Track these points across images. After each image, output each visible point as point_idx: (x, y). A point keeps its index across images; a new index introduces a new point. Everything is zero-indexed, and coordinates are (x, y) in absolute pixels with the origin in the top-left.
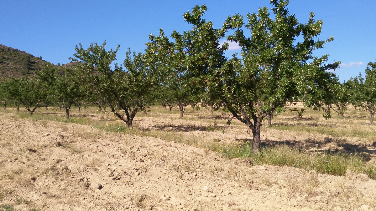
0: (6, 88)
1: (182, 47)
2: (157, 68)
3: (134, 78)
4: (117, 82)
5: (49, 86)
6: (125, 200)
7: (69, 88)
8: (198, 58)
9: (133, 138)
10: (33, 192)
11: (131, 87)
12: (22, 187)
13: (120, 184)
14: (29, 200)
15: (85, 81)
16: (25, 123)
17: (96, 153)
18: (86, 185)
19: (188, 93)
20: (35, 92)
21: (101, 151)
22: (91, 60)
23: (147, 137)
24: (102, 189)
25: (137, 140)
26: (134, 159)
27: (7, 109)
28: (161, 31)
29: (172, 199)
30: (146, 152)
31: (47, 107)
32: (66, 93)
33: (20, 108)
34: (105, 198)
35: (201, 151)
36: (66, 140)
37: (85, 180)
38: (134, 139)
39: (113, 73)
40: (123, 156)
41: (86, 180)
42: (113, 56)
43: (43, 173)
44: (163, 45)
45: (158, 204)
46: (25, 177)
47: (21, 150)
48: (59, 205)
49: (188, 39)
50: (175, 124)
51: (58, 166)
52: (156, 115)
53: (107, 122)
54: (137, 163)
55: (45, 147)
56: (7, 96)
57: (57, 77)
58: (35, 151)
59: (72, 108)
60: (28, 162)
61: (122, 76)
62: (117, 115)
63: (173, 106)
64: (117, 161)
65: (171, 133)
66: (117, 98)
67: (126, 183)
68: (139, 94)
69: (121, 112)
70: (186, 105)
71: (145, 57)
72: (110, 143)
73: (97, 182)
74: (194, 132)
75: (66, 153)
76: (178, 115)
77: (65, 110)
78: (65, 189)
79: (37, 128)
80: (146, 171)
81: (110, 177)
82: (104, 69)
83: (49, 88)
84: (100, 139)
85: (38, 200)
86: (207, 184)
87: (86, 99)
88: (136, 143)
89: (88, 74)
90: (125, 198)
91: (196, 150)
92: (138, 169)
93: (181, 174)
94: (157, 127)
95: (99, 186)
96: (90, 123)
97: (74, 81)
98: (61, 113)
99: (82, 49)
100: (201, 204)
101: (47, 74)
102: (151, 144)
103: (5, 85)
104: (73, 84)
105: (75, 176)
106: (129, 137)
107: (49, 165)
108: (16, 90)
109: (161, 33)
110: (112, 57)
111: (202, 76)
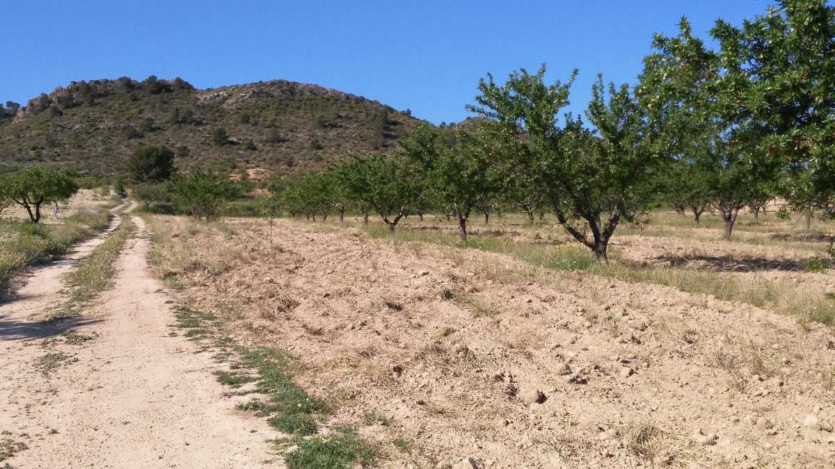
0: (343, 176)
1: (738, 60)
2: (667, 119)
3: (610, 146)
4: (569, 157)
5: (426, 170)
6: (603, 435)
7: (465, 173)
8: (783, 85)
9: (609, 286)
10: (397, 400)
11: (603, 166)
12: (374, 385)
13: (588, 393)
14: (389, 417)
15: (499, 158)
16: (379, 249)
17: (527, 317)
18: (509, 390)
19: (745, 176)
20: (398, 185)
21: (537, 312)
22: (512, 108)
23: (644, 284)
24: (546, 403)
25: (619, 290)
26: (616, 336)
27: (346, 218)
28: (684, 24)
29: (724, 442)
30: (645, 320)
31: (421, 215)
32: (459, 184)
33: (370, 218)
34: (554, 425)
35: (790, 322)
36: (461, 285)
37: (507, 379)
38: (612, 287)
39: (561, 134)
40: (589, 327)
41: (509, 379)
42: (562, 97)
43: (417, 359)
44: (689, 58)
45: (685, 451)
46: (382, 363)
47: (373, 304)
48: (452, 434)
49: (755, 39)
50: (711, 253)
51: (447, 343)
52: (662, 232)
53: (548, 248)
54: (625, 346)
55: (420, 299)
56: (345, 193)
57: (442, 150)
58: (399, 308)
59: (472, 218)
60: (386, 332)
61: (581, 141)
62: (572, 230)
63: (703, 210)
64: (577, 339)
65: (704, 274)
66: (571, 193)
67: (601, 394)
68: (624, 182)
69: (581, 224)
70: (738, 208)
71: (643, 90)
72: (558, 295)
73: (533, 385)
74: (764, 273)
75: (461, 315)
76: (718, 232)
77: (458, 221)
78: (464, 397)
79: (402, 259)
80: (648, 366)
81: (562, 375)
82: (541, 126)
83: (426, 174)
84: (535, 286)
85: (408, 417)
86: (816, 409)
87: (500, 196)
88: (619, 298)
89: (506, 141)
90: (601, 429)
91: (773, 318)
92: (629, 360)
93: (741, 380)
94: (668, 259)
95: (539, 396)
96: (510, 248)
97: (476, 157)
98: (450, 227)
99: (492, 85)
100: (802, 460)
101: (422, 144)
102: (655, 300)
103: (341, 170)
104: (473, 165)
105: (483, 368)
106: (600, 283)
107: (429, 339)
108: (362, 179)
109: (685, 30)
110: (560, 98)
111: (795, 132)
